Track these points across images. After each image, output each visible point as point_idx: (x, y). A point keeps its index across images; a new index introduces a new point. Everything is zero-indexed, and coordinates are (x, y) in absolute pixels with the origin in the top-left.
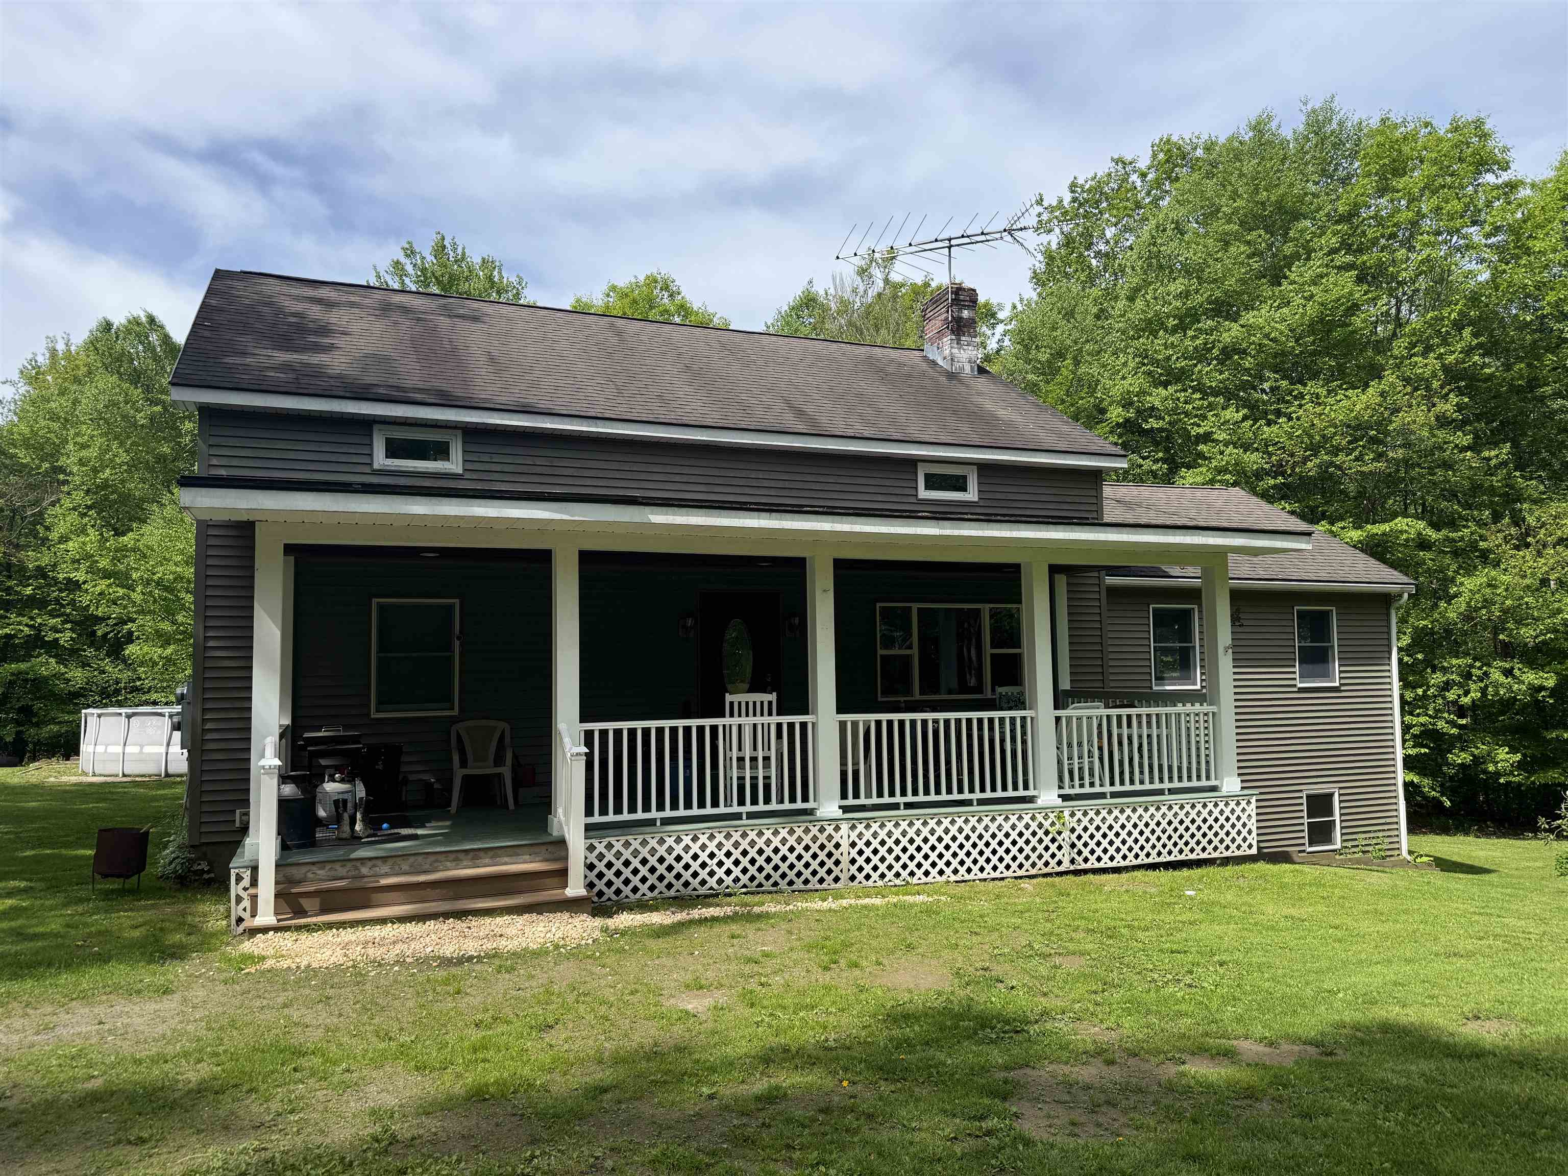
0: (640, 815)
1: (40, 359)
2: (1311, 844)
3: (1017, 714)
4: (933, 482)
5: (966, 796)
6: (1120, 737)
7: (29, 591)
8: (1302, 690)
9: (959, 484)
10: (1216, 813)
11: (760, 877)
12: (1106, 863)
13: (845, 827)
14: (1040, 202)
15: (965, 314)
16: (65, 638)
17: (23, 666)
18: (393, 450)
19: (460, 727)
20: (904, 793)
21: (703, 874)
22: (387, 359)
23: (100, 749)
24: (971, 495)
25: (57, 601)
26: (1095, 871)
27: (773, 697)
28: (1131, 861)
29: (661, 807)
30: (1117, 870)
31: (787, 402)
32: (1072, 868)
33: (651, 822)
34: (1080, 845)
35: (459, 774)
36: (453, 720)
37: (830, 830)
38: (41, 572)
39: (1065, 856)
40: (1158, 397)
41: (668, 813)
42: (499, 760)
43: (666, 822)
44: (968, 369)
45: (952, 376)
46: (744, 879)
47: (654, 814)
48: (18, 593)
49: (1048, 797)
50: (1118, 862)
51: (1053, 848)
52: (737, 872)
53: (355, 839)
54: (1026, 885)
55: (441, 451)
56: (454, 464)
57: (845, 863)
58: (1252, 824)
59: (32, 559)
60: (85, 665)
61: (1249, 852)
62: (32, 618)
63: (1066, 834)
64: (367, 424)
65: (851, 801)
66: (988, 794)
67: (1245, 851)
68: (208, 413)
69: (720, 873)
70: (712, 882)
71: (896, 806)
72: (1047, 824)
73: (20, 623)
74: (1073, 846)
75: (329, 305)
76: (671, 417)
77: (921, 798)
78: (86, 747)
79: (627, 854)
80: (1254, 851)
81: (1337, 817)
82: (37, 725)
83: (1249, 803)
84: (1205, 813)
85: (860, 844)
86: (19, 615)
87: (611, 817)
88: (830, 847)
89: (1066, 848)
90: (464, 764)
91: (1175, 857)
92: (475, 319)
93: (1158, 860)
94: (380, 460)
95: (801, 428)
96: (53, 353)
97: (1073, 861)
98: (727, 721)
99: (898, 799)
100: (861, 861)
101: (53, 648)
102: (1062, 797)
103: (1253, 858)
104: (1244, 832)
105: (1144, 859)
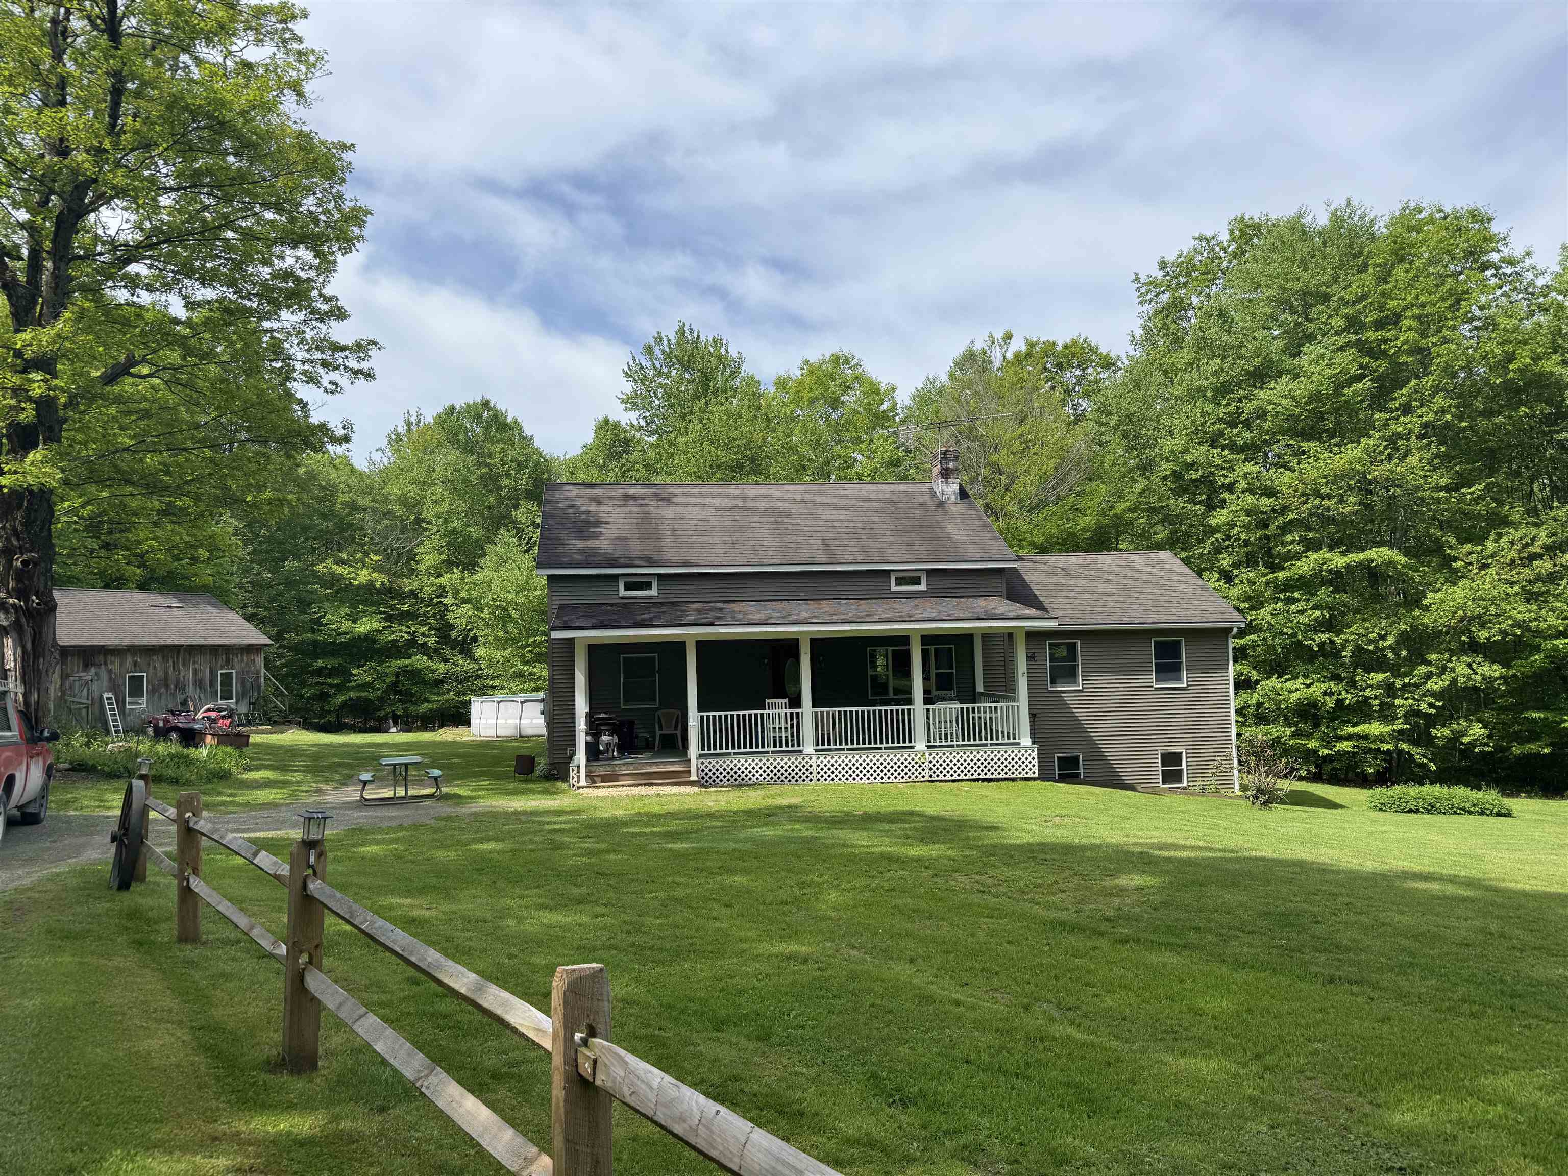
0: (724, 751)
1: (400, 430)
2: (1164, 783)
3: (906, 707)
4: (899, 582)
5: (879, 745)
6: (974, 718)
7: (405, 608)
8: (1157, 689)
9: (916, 581)
10: (1006, 756)
11: (775, 778)
12: (948, 777)
13: (814, 758)
14: (1137, 279)
15: (951, 465)
16: (432, 641)
17: (407, 662)
18: (628, 587)
19: (659, 712)
20: (846, 744)
21: (750, 776)
22: (626, 538)
23: (483, 721)
24: (923, 587)
25: (424, 615)
26: (941, 781)
27: (786, 700)
28: (962, 777)
29: (733, 748)
30: (954, 781)
31: (823, 541)
32: (929, 779)
33: (730, 754)
34: (934, 769)
35: (658, 733)
36: (657, 709)
37: (807, 759)
38: (413, 594)
39: (927, 774)
40: (1199, 453)
41: (736, 750)
42: (676, 728)
43: (735, 754)
44: (953, 498)
45: (941, 504)
46: (768, 778)
47: (730, 751)
48: (397, 609)
49: (920, 746)
50: (955, 777)
51: (920, 770)
52: (765, 775)
53: (614, 758)
54: (901, 786)
55: (648, 586)
56: (654, 592)
57: (815, 773)
58: (1035, 762)
59: (407, 585)
60: (445, 661)
61: (1033, 776)
62: (408, 627)
63: (927, 764)
64: (616, 577)
65: (820, 747)
66: (890, 745)
67: (1030, 775)
68: (550, 577)
69: (757, 775)
70: (754, 779)
71: (843, 750)
72: (916, 759)
73: (401, 631)
74: (931, 769)
75: (597, 500)
76: (756, 560)
77: (855, 746)
78: (474, 721)
79: (717, 766)
80: (1036, 775)
81: (1184, 767)
82: (415, 703)
85: (822, 766)
86: (400, 625)
87: (712, 751)
88: (807, 766)
89: (927, 770)
90: (661, 728)
92: (669, 500)
94: (622, 592)
95: (824, 560)
96: (409, 424)
97: (930, 776)
98: (765, 712)
99: (844, 746)
100: (822, 773)
101: (424, 649)
102: (928, 747)
103: (1034, 779)
104: (1030, 766)
105: (969, 776)
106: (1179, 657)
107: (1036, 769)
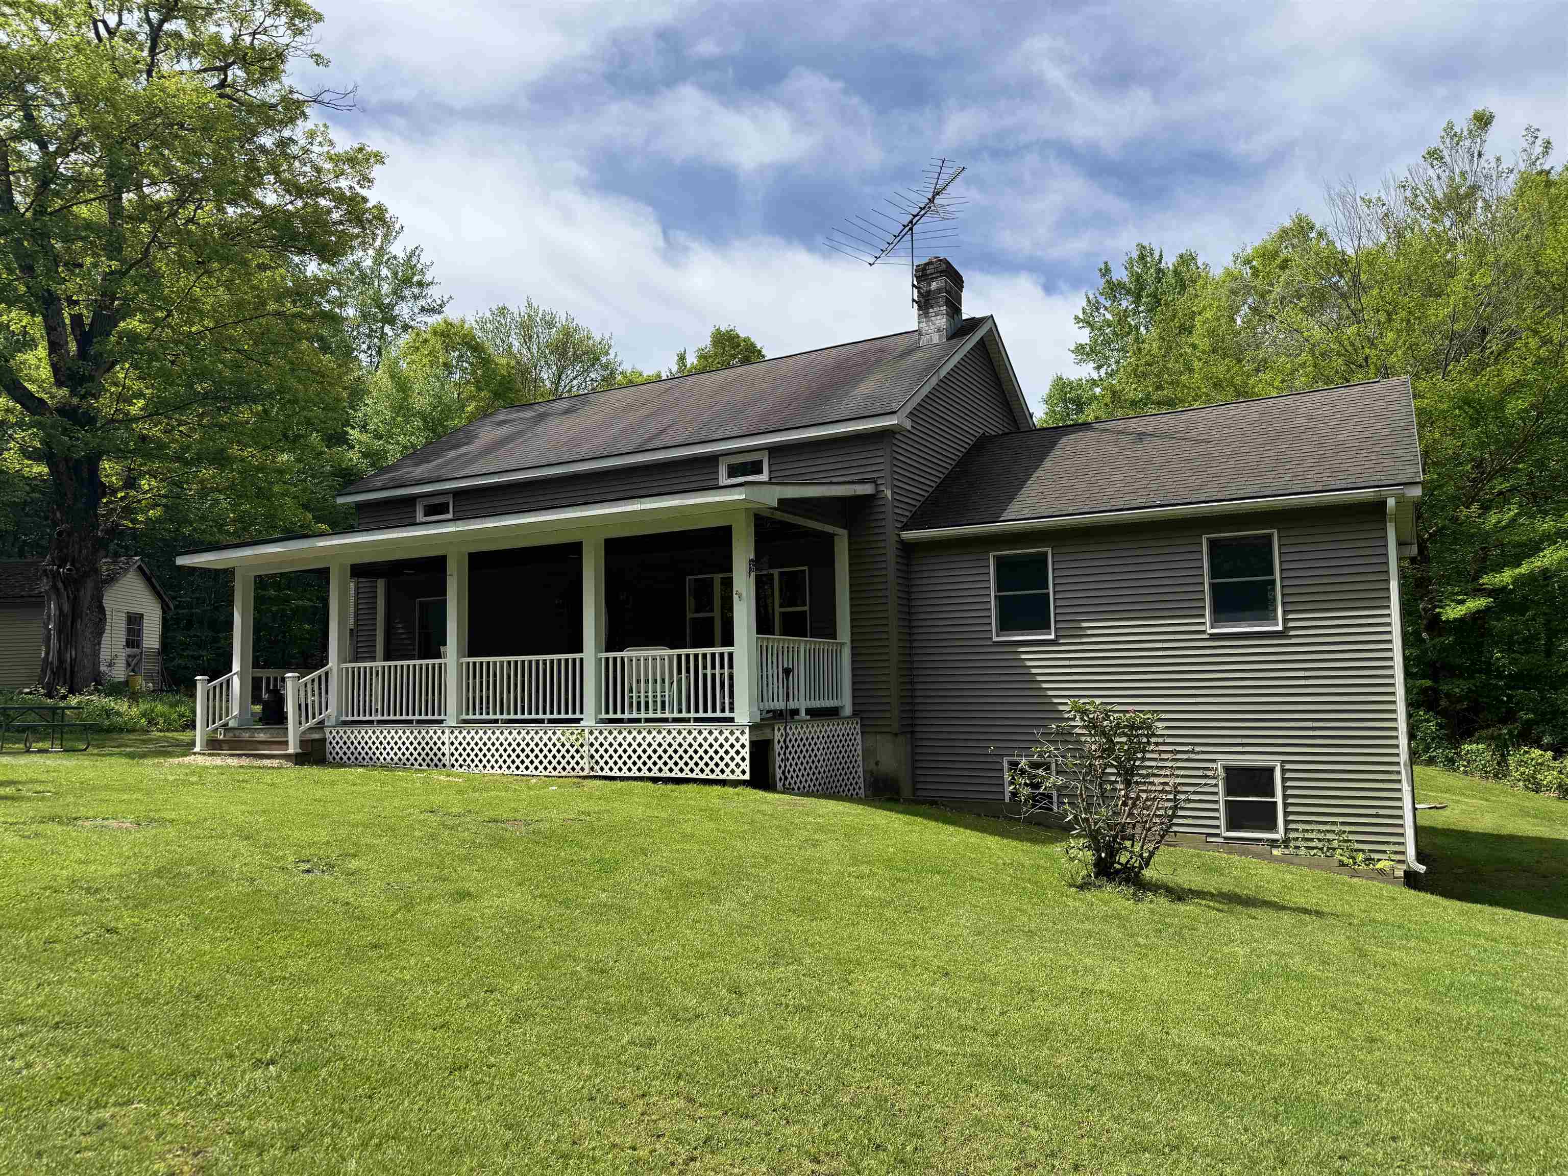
0: (368, 718)
2: (1231, 828)
4: (734, 472)
5: (541, 716)
8: (1214, 637)
10: (711, 739)
11: (404, 759)
12: (616, 772)
13: (447, 732)
15: (934, 285)
18: (429, 512)
20: (501, 712)
24: (764, 476)
28: (635, 773)
29: (376, 714)
32: (592, 774)
33: (372, 722)
34: (597, 756)
37: (439, 733)
39: (586, 764)
41: (380, 717)
46: (396, 759)
47: (374, 718)
49: (589, 721)
50: (625, 773)
51: (577, 757)
56: (448, 514)
57: (448, 755)
58: (746, 753)
61: (742, 777)
63: (586, 748)
66: (555, 716)
67: (735, 776)
71: (497, 722)
72: (572, 739)
74: (592, 757)
79: (345, 738)
80: (747, 777)
81: (1279, 798)
83: (743, 733)
84: (700, 739)
85: (456, 744)
87: (356, 718)
88: (439, 744)
89: (584, 758)
91: (676, 774)
93: (659, 775)
97: (592, 769)
99: (498, 716)
100: (456, 755)
102: (603, 721)
103: (736, 783)
104: (738, 759)
105: (645, 773)
106: (1271, 572)
107: (746, 766)
